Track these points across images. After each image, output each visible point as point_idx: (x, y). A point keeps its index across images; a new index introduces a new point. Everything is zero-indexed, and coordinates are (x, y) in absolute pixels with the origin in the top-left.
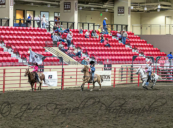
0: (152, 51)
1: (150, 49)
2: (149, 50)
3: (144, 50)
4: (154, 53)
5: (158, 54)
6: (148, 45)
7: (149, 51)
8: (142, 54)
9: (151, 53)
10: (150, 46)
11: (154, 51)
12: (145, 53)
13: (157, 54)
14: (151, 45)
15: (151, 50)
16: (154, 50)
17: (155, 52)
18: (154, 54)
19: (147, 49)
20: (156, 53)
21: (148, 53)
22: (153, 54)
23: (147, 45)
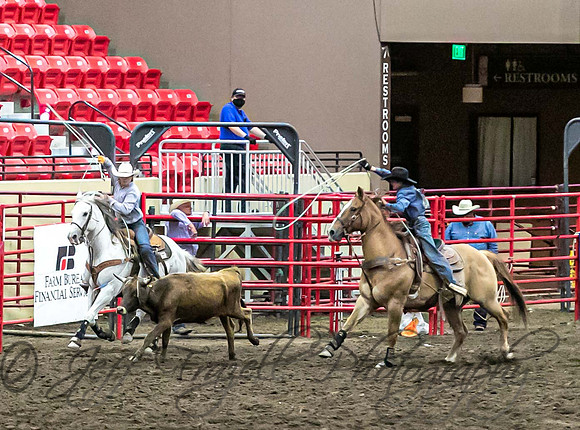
0: (98, 79)
1: (82, 64)
2: (75, 73)
3: (37, 71)
4: (113, 96)
5: (145, 106)
6: (70, 32)
7: (78, 79)
8: (24, 104)
9: (91, 95)
10: (83, 45)
11: (119, 79)
12: (48, 95)
13: (137, 102)
14: (91, 34)
15: (94, 73)
16: (112, 73)
17: (122, 86)
18: (116, 102)
19: (61, 63)
20: (132, 96)
21: (70, 95)
22: (105, 106)
23: (61, 39)
